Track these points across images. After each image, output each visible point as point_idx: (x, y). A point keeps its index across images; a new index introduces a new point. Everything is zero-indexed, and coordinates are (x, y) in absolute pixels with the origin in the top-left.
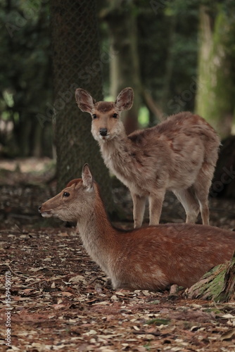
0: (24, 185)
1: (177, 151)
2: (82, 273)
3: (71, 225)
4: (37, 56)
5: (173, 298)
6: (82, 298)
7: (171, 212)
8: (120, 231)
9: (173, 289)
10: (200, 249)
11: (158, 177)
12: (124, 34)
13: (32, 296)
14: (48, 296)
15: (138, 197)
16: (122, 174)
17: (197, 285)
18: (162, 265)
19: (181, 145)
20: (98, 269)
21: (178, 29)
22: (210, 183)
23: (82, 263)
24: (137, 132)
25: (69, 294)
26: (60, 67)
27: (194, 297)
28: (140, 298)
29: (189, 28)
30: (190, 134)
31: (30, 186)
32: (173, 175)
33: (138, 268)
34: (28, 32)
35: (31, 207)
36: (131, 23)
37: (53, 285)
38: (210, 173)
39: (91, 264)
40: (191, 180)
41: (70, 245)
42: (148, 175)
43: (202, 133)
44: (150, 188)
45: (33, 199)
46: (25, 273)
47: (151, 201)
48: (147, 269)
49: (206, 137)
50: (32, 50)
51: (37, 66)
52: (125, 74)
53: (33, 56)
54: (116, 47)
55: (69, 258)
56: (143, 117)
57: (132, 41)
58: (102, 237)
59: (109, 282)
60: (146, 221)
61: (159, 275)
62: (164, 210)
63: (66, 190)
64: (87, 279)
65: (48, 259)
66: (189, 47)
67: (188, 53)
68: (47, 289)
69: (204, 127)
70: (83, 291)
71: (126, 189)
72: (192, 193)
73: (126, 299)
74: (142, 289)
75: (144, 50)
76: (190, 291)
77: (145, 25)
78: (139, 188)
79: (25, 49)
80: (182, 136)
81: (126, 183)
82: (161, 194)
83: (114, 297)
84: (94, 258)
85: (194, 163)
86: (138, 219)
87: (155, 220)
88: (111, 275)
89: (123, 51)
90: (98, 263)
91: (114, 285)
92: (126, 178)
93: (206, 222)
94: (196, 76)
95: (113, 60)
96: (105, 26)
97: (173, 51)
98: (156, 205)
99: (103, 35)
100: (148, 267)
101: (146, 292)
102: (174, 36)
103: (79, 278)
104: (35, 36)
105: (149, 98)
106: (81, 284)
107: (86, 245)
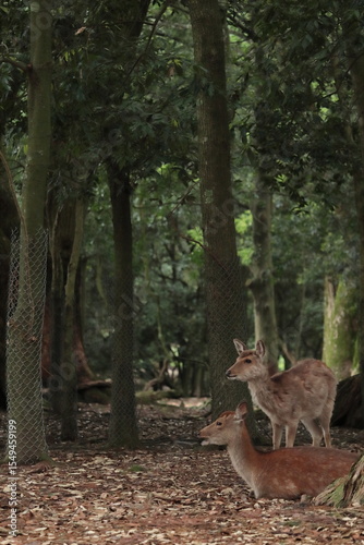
0: (187, 418)
1: (308, 389)
2: (231, 486)
3: (222, 448)
4: (197, 317)
5: (303, 505)
6: (231, 506)
7: (302, 438)
8: (261, 453)
9: (303, 498)
10: (324, 467)
11: (293, 410)
12: (265, 299)
13: (192, 504)
14: (204, 504)
15: (277, 426)
16: (266, 408)
17: (322, 495)
18: (294, 479)
19: (311, 384)
20: (243, 483)
21: (308, 294)
23: (230, 478)
24: (278, 374)
25: (221, 503)
26: (213, 324)
27: (320, 504)
28: (277, 505)
29: (316, 293)
30: (317, 374)
31: (191, 419)
32: (304, 407)
33: (276, 481)
34: (189, 299)
35: (193, 435)
36: (270, 290)
37: (208, 496)
39: (238, 479)
40: (318, 413)
41: (222, 464)
42: (287, 409)
43: (326, 375)
44: (287, 419)
45: (194, 429)
46: (186, 486)
47: (287, 429)
48: (282, 482)
49: (328, 377)
50: (192, 312)
51: (197, 325)
52: (266, 330)
53: (194, 317)
54: (258, 309)
55: (221, 475)
56: (281, 365)
57: (271, 304)
58: (247, 458)
60: (283, 445)
61: (292, 487)
62: (298, 436)
63: (219, 420)
64: (235, 491)
65: (204, 475)
66: (317, 307)
67: (315, 313)
68: (204, 499)
69: (326, 370)
70: (232, 500)
71: (267, 419)
72: (317, 423)
73: (266, 506)
74: (279, 498)
75: (281, 311)
76: (317, 500)
77: (282, 292)
78: (279, 418)
79: (187, 312)
80: (312, 376)
82: (295, 424)
83: (257, 505)
84: (241, 474)
85: (322, 397)
86: (276, 442)
87: (290, 443)
88: (254, 487)
89: (264, 312)
90: (244, 478)
91: (257, 495)
92: (270, 410)
93: (329, 445)
94: (322, 331)
95: (257, 319)
96: (250, 293)
97: (303, 311)
98: (291, 432)
99: (247, 300)
100: (283, 481)
101: (282, 501)
102: (304, 300)
103: (229, 490)
104: (195, 301)
105: (285, 349)
106: (230, 495)
107: (234, 463)
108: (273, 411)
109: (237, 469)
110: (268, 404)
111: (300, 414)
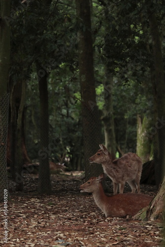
0: (74, 180)
1: (130, 167)
2: (94, 211)
3: (90, 194)
4: (78, 134)
5: (127, 220)
6: (94, 221)
7: (127, 189)
9: (128, 217)
10: (137, 202)
11: (123, 176)
12: (110, 125)
13: (76, 220)
14: (82, 220)
15: (115, 184)
17: (136, 215)
18: (123, 208)
19: (131, 164)
20: (100, 210)
21: (129, 123)
22: (140, 178)
23: (94, 208)
24: (116, 160)
25: (90, 219)
26: (85, 137)
27: (135, 220)
28: (115, 220)
29: (134, 123)
30: (133, 160)
31: (76, 181)
32: (128, 175)
33: (115, 209)
34: (75, 125)
35: (76, 188)
36: (112, 121)
37: (84, 216)
38: (140, 174)
39: (98, 208)
40: (134, 177)
41: (90, 201)
42: (120, 176)
43: (137, 160)
44: (120, 180)
45: (77, 185)
46: (74, 212)
47: (120, 185)
48: (118, 210)
49: (139, 161)
50: (76, 131)
51: (78, 137)
52: (110, 139)
53: (77, 134)
54: (107, 130)
55: (90, 206)
56: (117, 156)
57: (112, 128)
59: (104, 215)
60: (118, 192)
61: (122, 212)
62: (125, 189)
63: (89, 181)
64: (96, 214)
65: (82, 207)
66: (134, 129)
67: (133, 132)
68: (82, 218)
69: (138, 158)
70: (95, 218)
71: (111, 181)
72: (133, 182)
73: (110, 221)
74: (116, 217)
75: (117, 131)
76: (134, 217)
77: (117, 122)
78: (117, 180)
79: (74, 131)
80: (131, 161)
81: (112, 179)
82: (124, 183)
83: (106, 220)
84: (99, 206)
85: (135, 170)
86: (115, 191)
87: (121, 192)
88: (105, 212)
89: (109, 131)
90: (100, 208)
91: (106, 216)
92: (112, 177)
93: (139, 192)
94: (136, 140)
95: (106, 135)
96: (103, 122)
97: (127, 131)
98: (122, 186)
99: (101, 126)
100: (118, 209)
101: (118, 218)
102: (128, 126)
103: (93, 213)
104: (77, 126)
105: (119, 149)
106: (94, 215)
107: (96, 201)
108: (114, 177)
109: (97, 204)
110: (111, 174)
111: (126, 178)
